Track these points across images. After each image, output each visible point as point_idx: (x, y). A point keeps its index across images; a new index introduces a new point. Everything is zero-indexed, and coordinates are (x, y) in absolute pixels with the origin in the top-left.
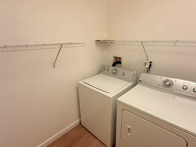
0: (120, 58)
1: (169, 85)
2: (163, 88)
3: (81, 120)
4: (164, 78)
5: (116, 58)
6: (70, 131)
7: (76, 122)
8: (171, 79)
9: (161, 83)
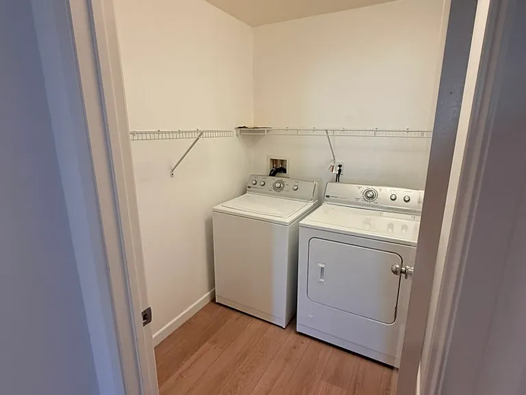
0: (282, 161)
1: (372, 197)
2: (364, 202)
3: (214, 291)
4: (365, 188)
5: (274, 161)
6: (195, 316)
7: (203, 298)
8: (374, 187)
9: (361, 196)
